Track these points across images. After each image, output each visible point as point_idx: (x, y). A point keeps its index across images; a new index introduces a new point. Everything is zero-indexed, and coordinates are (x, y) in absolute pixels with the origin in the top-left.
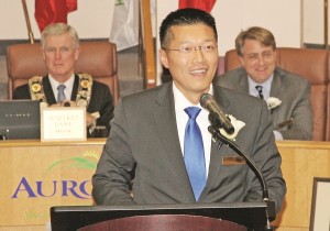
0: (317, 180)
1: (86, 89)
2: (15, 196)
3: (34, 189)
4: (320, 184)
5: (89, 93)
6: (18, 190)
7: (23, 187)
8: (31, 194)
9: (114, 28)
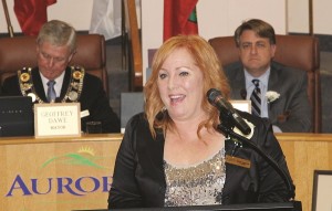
0: (317, 173)
1: (78, 81)
2: (10, 194)
3: (29, 186)
4: (320, 177)
5: (81, 84)
6: (13, 188)
7: (17, 185)
8: (27, 192)
9: (94, 20)
